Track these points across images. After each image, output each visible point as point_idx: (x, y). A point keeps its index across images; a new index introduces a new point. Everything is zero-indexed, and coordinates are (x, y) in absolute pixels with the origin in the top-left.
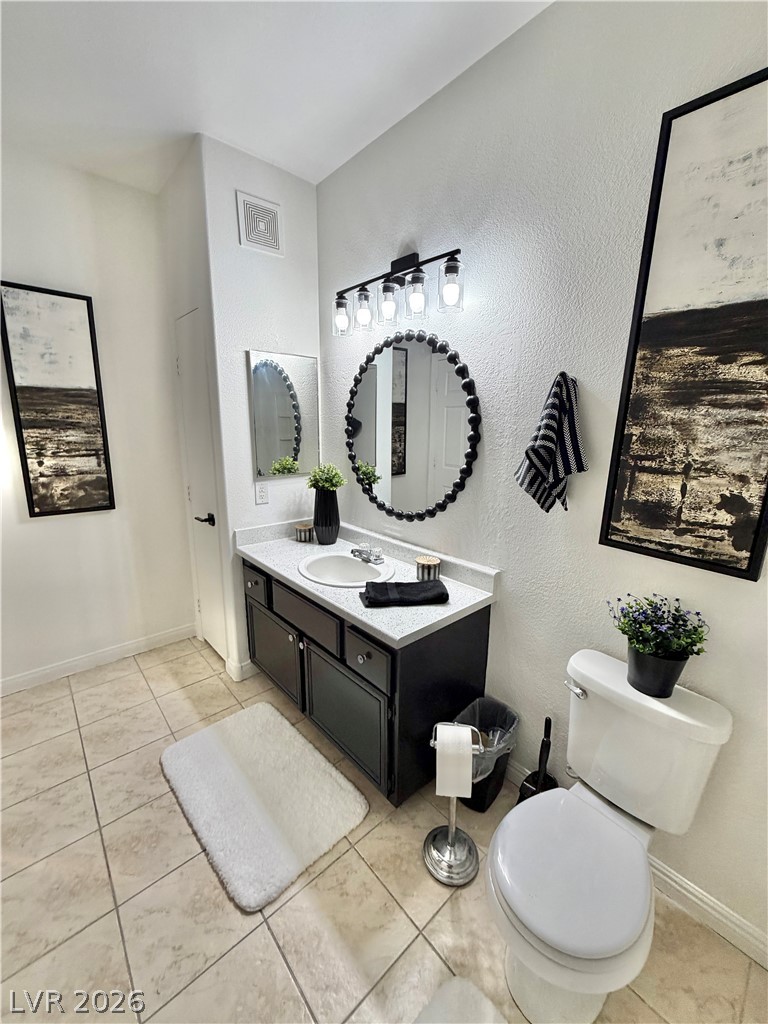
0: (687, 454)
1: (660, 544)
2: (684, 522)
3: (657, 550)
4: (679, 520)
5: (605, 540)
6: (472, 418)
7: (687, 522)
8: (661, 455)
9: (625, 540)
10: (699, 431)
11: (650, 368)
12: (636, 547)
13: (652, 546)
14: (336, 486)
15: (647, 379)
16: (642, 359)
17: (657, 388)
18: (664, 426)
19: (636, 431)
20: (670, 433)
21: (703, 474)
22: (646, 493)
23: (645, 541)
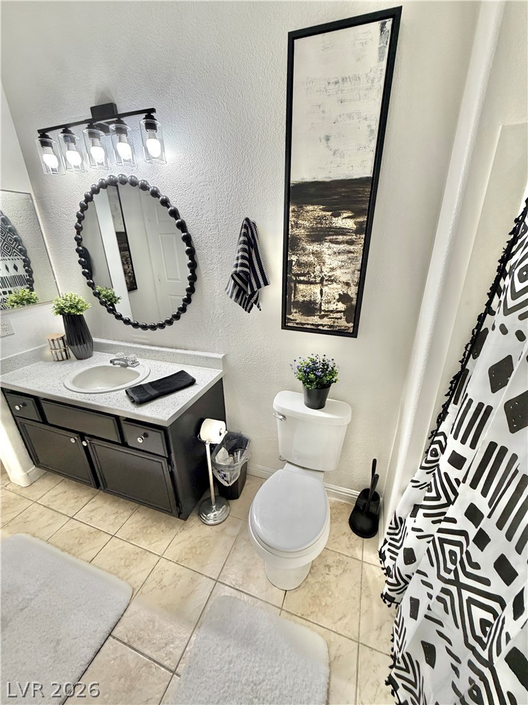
0: (321, 272)
1: (312, 325)
2: (323, 311)
3: (312, 329)
4: (320, 310)
5: (285, 326)
6: (188, 250)
7: (325, 311)
8: (308, 273)
9: (295, 325)
10: (326, 258)
11: (297, 217)
12: (301, 328)
13: (309, 327)
14: (81, 310)
15: (297, 225)
16: (293, 212)
17: (303, 231)
18: (308, 255)
19: (294, 258)
20: (312, 259)
21: (330, 283)
22: (303, 296)
23: (305, 324)
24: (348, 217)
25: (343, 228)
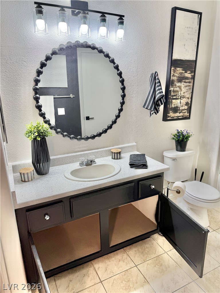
0: (181, 94)
2: (180, 110)
3: (176, 119)
5: (164, 120)
10: (182, 88)
11: (174, 72)
12: (173, 119)
15: (174, 76)
17: (176, 78)
20: (178, 89)
21: (183, 98)
24: (189, 73)
25: (188, 77)
